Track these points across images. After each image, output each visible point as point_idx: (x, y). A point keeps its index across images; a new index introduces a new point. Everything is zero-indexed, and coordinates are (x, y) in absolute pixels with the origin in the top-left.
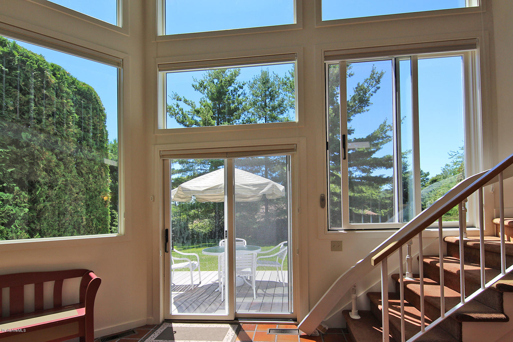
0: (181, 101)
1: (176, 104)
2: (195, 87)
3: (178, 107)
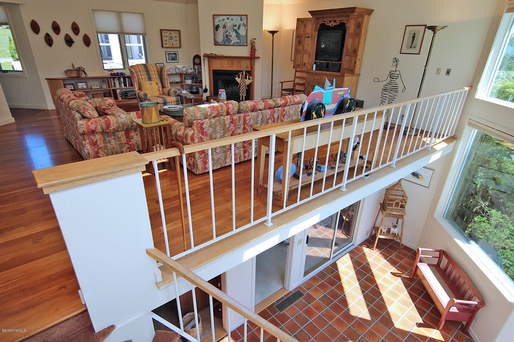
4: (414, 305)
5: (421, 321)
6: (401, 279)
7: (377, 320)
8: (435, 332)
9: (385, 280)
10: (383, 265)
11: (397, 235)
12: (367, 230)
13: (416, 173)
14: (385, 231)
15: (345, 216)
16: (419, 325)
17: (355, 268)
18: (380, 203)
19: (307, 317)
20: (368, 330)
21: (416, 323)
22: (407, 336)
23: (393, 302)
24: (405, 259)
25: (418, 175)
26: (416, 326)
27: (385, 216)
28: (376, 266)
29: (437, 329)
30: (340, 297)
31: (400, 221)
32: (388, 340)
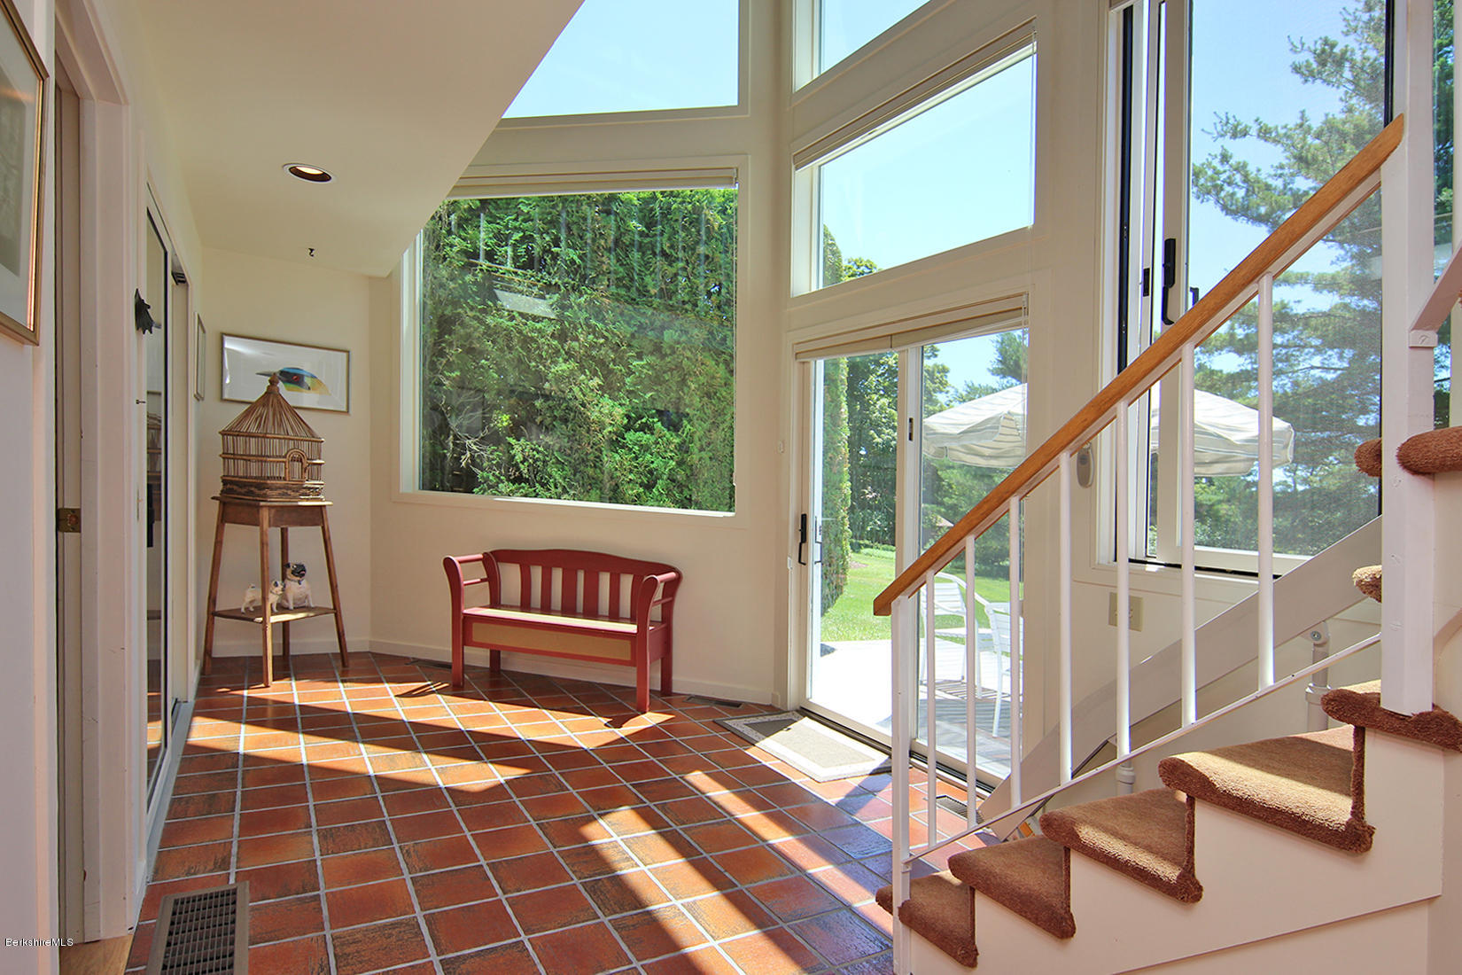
0: (1245, 135)
1: (1218, 154)
2: (1303, 70)
3: (1228, 162)
4: (546, 710)
5: (603, 720)
6: (441, 694)
7: (550, 771)
8: (647, 717)
9: (415, 713)
10: (351, 696)
13: (291, 371)
20: (580, 795)
21: (606, 727)
22: (638, 750)
23: (508, 729)
25: (303, 376)
26: (615, 730)
29: (644, 714)
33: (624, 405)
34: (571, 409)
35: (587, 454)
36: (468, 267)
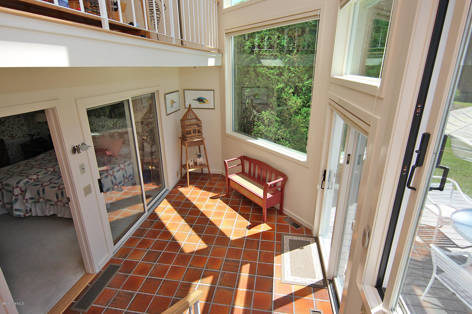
4: (239, 213)
5: (249, 224)
6: (220, 199)
7: (213, 245)
8: (263, 226)
9: (207, 206)
10: (201, 195)
11: (203, 164)
12: (177, 171)
13: (200, 98)
14: (192, 163)
15: (150, 166)
16: (249, 228)
17: (176, 209)
18: (180, 138)
19: (130, 291)
20: (209, 259)
21: (246, 228)
22: (244, 242)
23: (221, 221)
24: (217, 183)
25: (203, 99)
26: (247, 230)
27: (188, 147)
28: (195, 198)
29: (263, 223)
30: (168, 244)
31: (202, 147)
32: (230, 257)
33: (302, 98)
34: (281, 102)
35: (286, 117)
36: (252, 52)
